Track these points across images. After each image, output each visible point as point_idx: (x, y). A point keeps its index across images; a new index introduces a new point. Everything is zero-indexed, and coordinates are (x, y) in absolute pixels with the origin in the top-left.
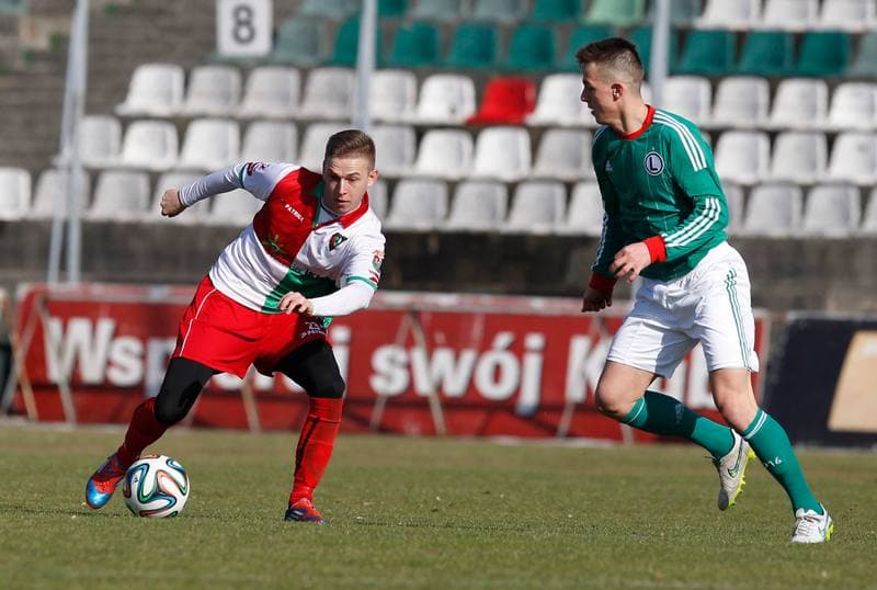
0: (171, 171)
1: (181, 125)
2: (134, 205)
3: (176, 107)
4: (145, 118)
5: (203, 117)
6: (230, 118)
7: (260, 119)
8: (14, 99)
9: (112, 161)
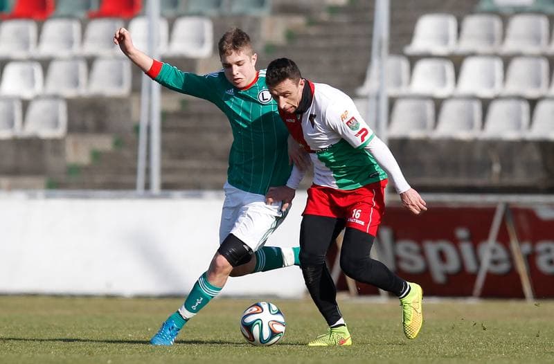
0: (451, 98)
1: (457, 61)
2: (423, 125)
3: (452, 47)
4: (428, 56)
5: (473, 54)
6: (495, 55)
7: (519, 55)
8: (321, 44)
9: (403, 90)
